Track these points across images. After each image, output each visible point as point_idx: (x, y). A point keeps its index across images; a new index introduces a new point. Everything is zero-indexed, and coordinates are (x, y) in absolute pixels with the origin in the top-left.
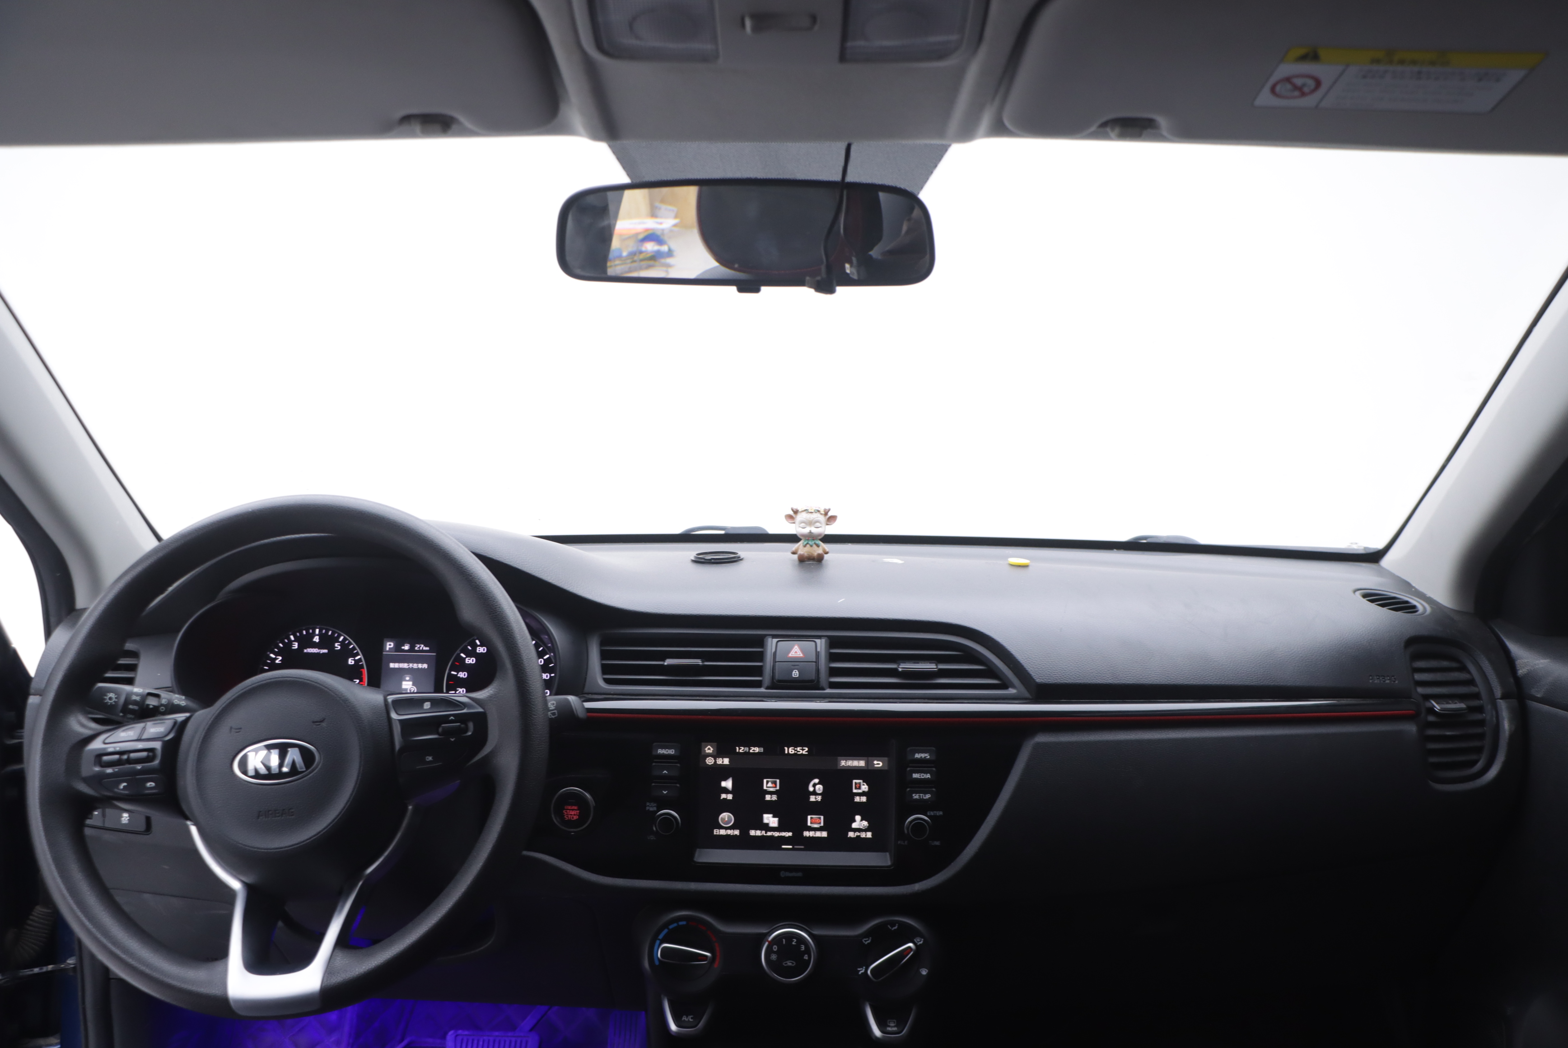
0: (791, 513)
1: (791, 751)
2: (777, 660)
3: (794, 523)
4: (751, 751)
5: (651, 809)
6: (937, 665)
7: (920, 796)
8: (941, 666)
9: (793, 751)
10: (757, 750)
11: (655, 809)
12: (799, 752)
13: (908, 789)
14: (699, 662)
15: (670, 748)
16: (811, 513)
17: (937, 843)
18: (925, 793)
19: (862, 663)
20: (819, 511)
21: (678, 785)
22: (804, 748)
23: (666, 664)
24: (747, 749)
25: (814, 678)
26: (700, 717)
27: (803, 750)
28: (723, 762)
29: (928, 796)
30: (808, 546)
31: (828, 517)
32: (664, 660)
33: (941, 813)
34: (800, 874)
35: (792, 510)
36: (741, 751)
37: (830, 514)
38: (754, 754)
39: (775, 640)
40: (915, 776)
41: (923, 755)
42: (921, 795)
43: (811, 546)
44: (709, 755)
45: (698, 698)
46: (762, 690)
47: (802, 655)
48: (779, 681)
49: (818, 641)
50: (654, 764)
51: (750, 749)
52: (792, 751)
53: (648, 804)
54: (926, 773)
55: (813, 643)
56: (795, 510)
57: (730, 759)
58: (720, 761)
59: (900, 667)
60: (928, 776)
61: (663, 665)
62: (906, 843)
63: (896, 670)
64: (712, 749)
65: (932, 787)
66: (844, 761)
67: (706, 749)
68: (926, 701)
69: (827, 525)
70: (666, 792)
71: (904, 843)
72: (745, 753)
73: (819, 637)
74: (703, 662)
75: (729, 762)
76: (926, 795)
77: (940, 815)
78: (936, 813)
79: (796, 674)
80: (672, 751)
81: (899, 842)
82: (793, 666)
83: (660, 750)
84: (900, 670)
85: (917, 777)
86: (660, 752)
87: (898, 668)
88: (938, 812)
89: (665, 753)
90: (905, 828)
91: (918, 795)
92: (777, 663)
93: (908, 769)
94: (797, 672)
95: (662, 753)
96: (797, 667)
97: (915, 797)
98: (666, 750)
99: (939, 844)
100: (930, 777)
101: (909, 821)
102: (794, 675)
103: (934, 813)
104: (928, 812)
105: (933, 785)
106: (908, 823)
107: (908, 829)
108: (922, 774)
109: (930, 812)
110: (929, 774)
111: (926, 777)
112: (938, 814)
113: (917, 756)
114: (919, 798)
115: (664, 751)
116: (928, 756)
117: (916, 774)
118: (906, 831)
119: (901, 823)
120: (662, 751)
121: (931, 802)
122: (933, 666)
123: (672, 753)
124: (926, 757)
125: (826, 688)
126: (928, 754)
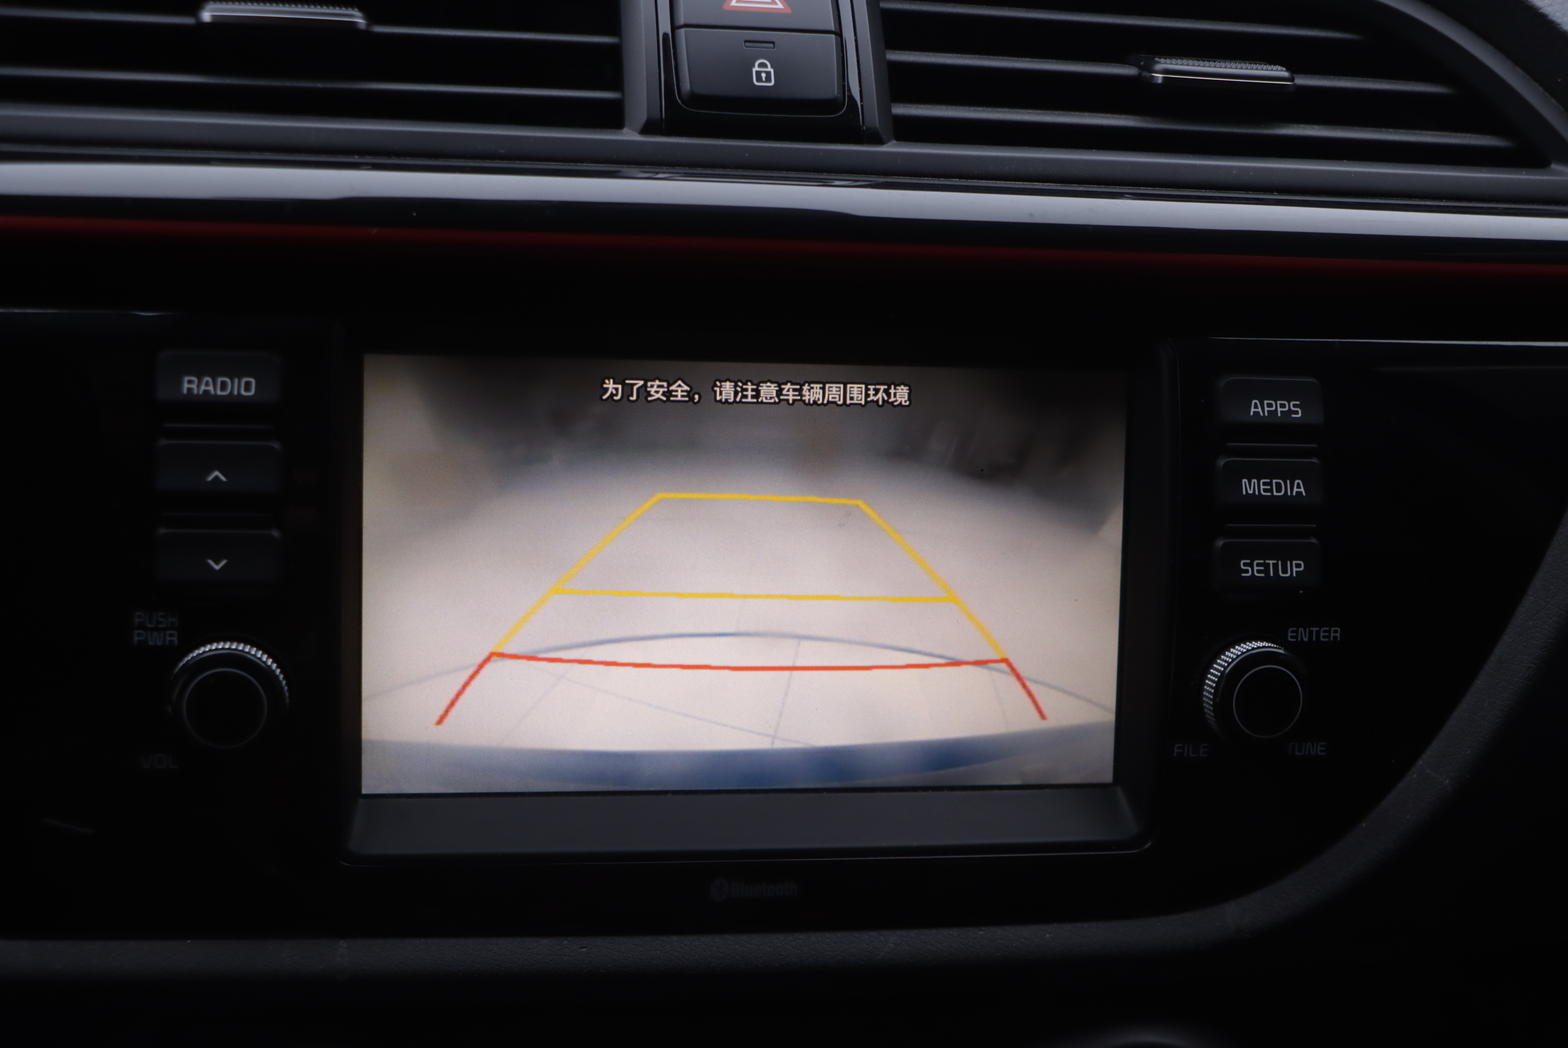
2: (681, 20)
5: (155, 640)
6: (1287, 70)
7: (1266, 566)
11: (174, 639)
13: (1220, 543)
14: (354, 16)
15: (234, 372)
17: (1317, 749)
18: (1285, 555)
21: (275, 533)
23: (206, 16)
25: (834, 94)
26: (375, 231)
29: (1296, 568)
32: (197, 9)
33: (1336, 633)
34: (789, 888)
40: (1250, 487)
41: (1280, 407)
42: (1271, 562)
45: (356, 159)
46: (629, 135)
47: (780, 5)
48: (696, 99)
50: (163, 442)
53: (138, 617)
54: (1289, 475)
59: (1158, 67)
60: (1299, 488)
61: (199, 27)
62: (1203, 750)
63: (1137, 81)
65: (1306, 534)
70: (224, 562)
71: (1196, 750)
74: (369, 20)
76: (1289, 562)
77: (1332, 639)
78: (1318, 633)
79: (764, 75)
80: (248, 387)
81: (1178, 748)
82: (747, 44)
83: (190, 382)
84: (1157, 77)
85: (1257, 493)
86: (189, 390)
87: (1145, 74)
88: (1324, 631)
89: (213, 392)
90: (1210, 693)
91: (1258, 565)
92: (683, 30)
93: (1221, 462)
94: (770, 69)
95: (201, 392)
96: (765, 48)
97: (1247, 571)
98: (220, 380)
99: (1321, 751)
100: (1301, 492)
101: (1225, 668)
102: (759, 79)
103: (1311, 632)
104: (1292, 632)
105: (1315, 525)
106: (1222, 673)
107: (1217, 700)
108: (1274, 481)
109: (1301, 629)
110: (1300, 482)
111: (1289, 494)
112: (1324, 637)
113: (1253, 410)
114: (1263, 575)
115: (207, 384)
116: (1297, 413)
117: (1254, 481)
118: (1209, 704)
119: (1192, 683)
120: (199, 386)
121: (1301, 592)
122: (1280, 71)
123: (243, 393)
124: (1290, 412)
125: (884, 137)
126: (1298, 403)
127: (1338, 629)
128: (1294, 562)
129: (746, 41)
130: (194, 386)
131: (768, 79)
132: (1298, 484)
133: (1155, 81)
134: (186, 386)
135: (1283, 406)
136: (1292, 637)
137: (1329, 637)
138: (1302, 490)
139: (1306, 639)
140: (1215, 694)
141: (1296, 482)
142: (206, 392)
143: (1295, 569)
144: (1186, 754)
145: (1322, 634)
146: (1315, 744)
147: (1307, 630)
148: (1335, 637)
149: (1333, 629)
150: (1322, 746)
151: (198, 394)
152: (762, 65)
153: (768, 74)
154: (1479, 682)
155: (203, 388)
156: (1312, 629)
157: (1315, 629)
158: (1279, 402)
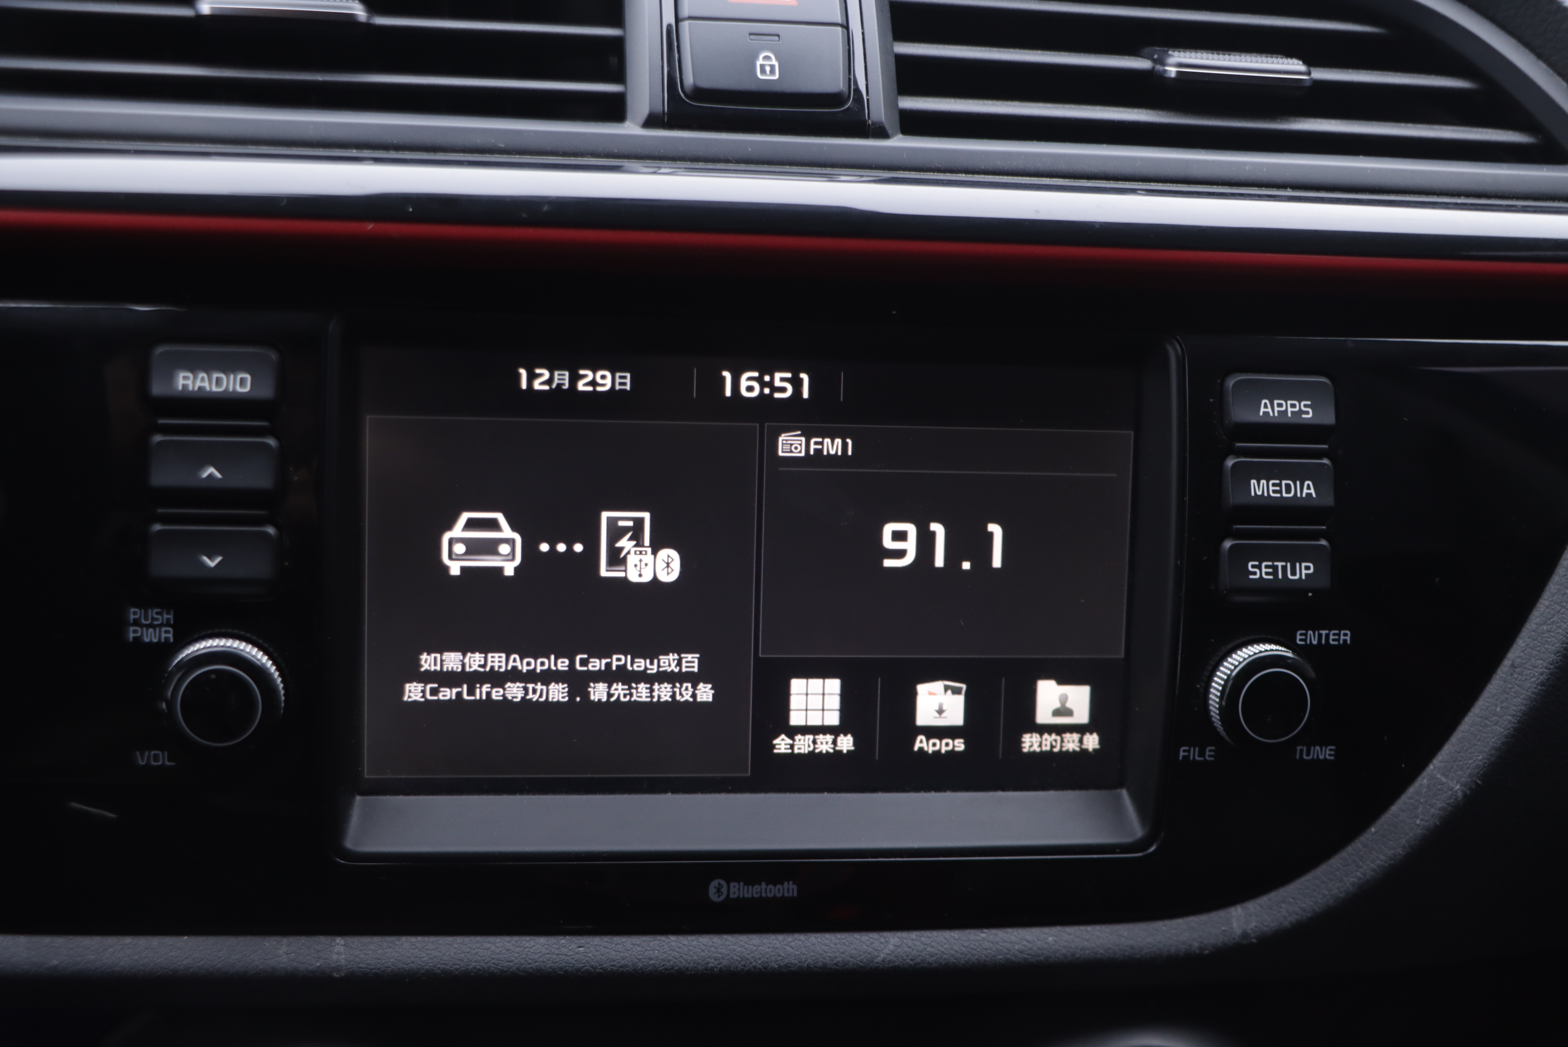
1: (749, 386)
4: (581, 386)
5: (150, 636)
7: (1275, 568)
9: (756, 385)
10: (605, 380)
11: (168, 634)
12: (783, 390)
13: (1228, 544)
14: (355, 8)
15: (229, 368)
17: (1326, 753)
18: (1294, 557)
21: (271, 530)
22: (798, 376)
23: (204, 8)
24: (562, 378)
25: (839, 88)
27: (795, 382)
29: (1304, 570)
32: (196, 2)
33: (1346, 636)
34: (789, 889)
36: (537, 385)
38: (594, 398)
40: (1259, 488)
41: (1290, 407)
42: (1280, 564)
46: (631, 129)
48: (700, 93)
50: (158, 438)
51: (575, 378)
52: (750, 389)
53: (134, 613)
54: (1299, 475)
59: (1171, 60)
60: (1308, 489)
62: (1209, 753)
63: (1156, 76)
65: (1316, 536)
70: (219, 559)
71: (1202, 754)
72: (558, 395)
74: (368, 12)
76: (1298, 565)
77: (1341, 642)
78: (1327, 636)
79: (768, 69)
80: (243, 382)
81: (1184, 751)
82: (752, 37)
83: (185, 378)
84: (1170, 71)
85: (1266, 494)
86: (184, 386)
87: (1159, 67)
88: (1334, 635)
89: (208, 389)
90: (1216, 696)
91: (1267, 567)
92: (687, 23)
93: (1230, 462)
94: (774, 62)
95: (196, 389)
96: (770, 41)
97: (1255, 573)
98: (215, 375)
99: (1330, 755)
100: (1311, 494)
101: (1232, 671)
102: (763, 71)
103: (1320, 636)
104: (1301, 635)
105: (1325, 527)
106: (1229, 676)
107: (1224, 703)
108: (1284, 482)
109: (1310, 632)
110: (1310, 483)
111: (1299, 495)
112: (1334, 640)
113: (1262, 410)
114: (1271, 577)
115: (203, 380)
116: (1307, 413)
117: (1263, 482)
118: (1215, 707)
119: (1198, 686)
120: (194, 383)
121: (1310, 594)
122: (1296, 65)
123: (239, 389)
124: (1301, 412)
125: (890, 131)
126: (1309, 403)
127: (1348, 632)
128: (1304, 565)
129: (750, 34)
130: (189, 383)
131: (772, 71)
132: (1308, 485)
133: (1167, 75)
134: (181, 382)
135: (1293, 406)
136: (1301, 640)
137: (1338, 640)
138: (1312, 491)
139: (1315, 642)
140: (1221, 698)
141: (1307, 483)
142: (200, 388)
143: (1304, 572)
144: (1191, 758)
145: (1331, 637)
146: (1324, 748)
147: (1317, 633)
148: (1345, 641)
149: (1342, 632)
150: (1331, 750)
151: (193, 391)
152: (767, 58)
153: (772, 67)
154: (1491, 687)
155: (198, 384)
156: (1321, 632)
157: (1324, 632)
158: (1289, 402)
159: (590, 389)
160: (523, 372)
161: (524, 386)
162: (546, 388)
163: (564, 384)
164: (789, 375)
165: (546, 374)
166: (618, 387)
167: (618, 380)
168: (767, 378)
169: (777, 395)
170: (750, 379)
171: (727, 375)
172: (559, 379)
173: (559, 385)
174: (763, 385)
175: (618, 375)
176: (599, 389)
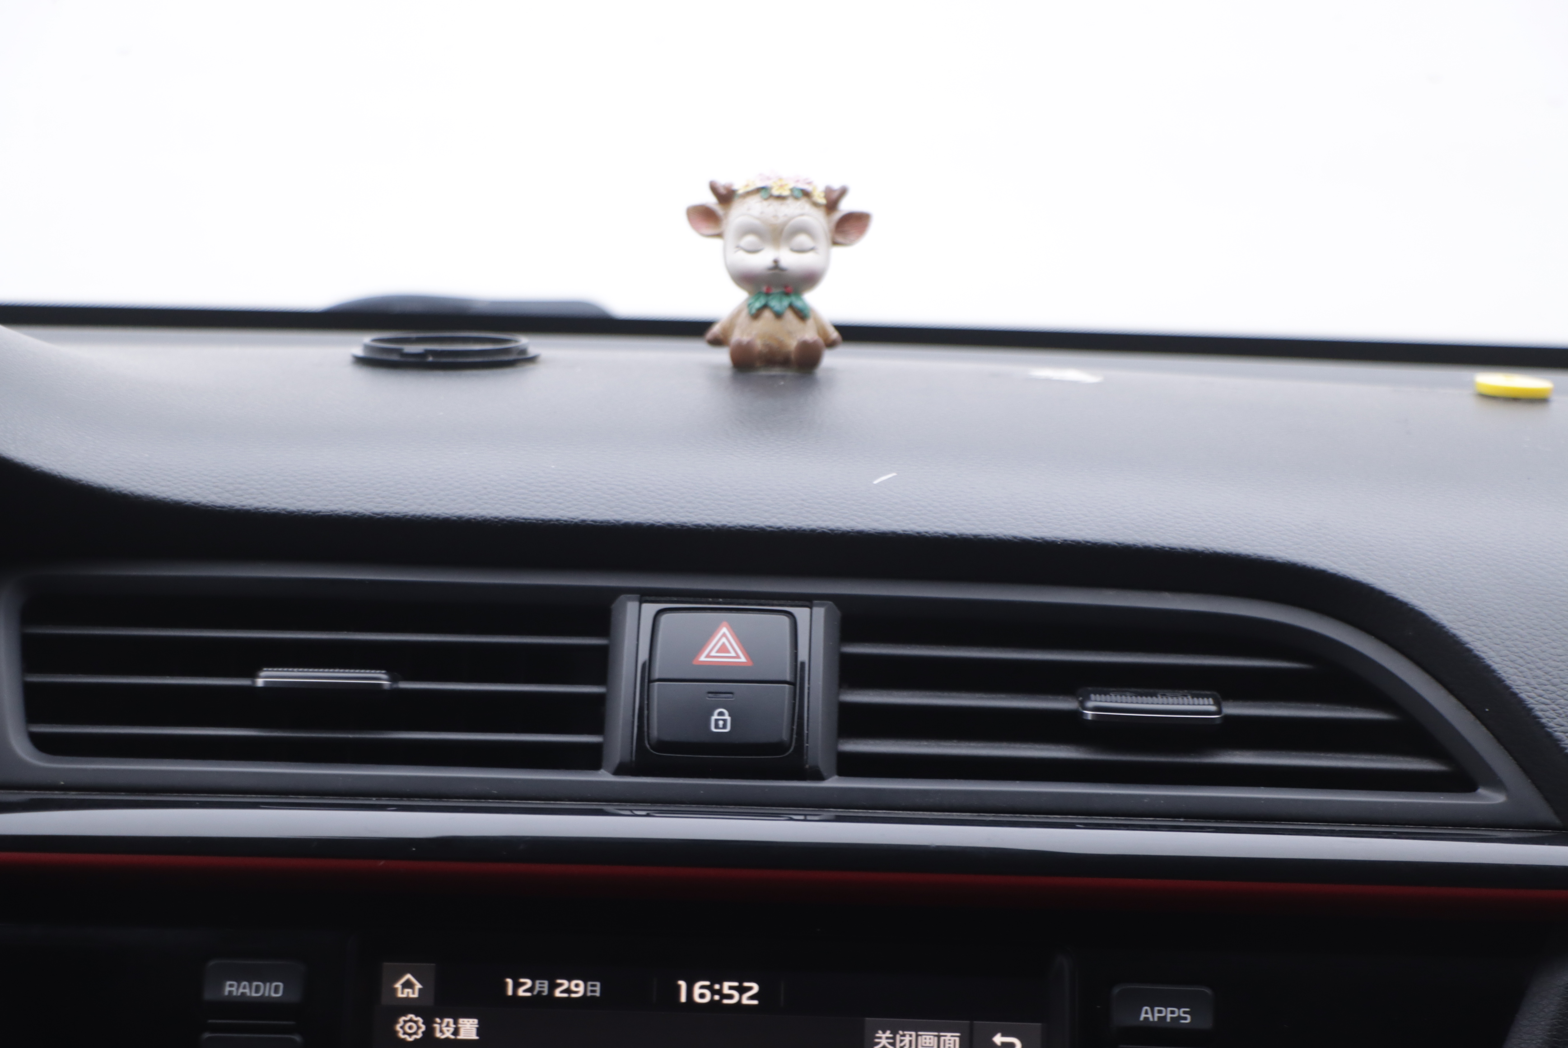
0: (711, 200)
1: (701, 993)
2: (656, 674)
3: (719, 235)
4: (558, 993)
6: (1217, 703)
8: (1232, 709)
9: (707, 993)
10: (579, 988)
12: (730, 997)
14: (381, 678)
15: (266, 977)
16: (780, 198)
19: (954, 694)
20: (806, 194)
22: (746, 984)
23: (260, 682)
24: (543, 986)
25: (785, 736)
26: (382, 863)
27: (742, 990)
28: (456, 1032)
30: (767, 315)
31: (837, 216)
32: (253, 675)
35: (714, 189)
36: (521, 992)
37: (846, 206)
38: (569, 1003)
39: (650, 609)
41: (1169, 1013)
43: (778, 315)
44: (408, 1007)
45: (374, 801)
46: (604, 776)
47: (743, 659)
48: (663, 746)
49: (802, 613)
50: (207, 1035)
51: (553, 986)
52: (702, 996)
55: (785, 620)
56: (723, 191)
57: (479, 1023)
58: (444, 1029)
59: (1090, 704)
61: (253, 690)
63: (1075, 716)
64: (418, 986)
66: (888, 1034)
67: (398, 985)
68: (1182, 823)
69: (835, 243)
72: (537, 1001)
73: (807, 600)
74: (393, 679)
75: (479, 1031)
79: (721, 723)
80: (276, 990)
82: (710, 695)
83: (231, 986)
84: (1089, 714)
86: (230, 992)
87: (1078, 710)
89: (248, 994)
92: (656, 683)
94: (727, 717)
95: (239, 994)
96: (725, 698)
98: (255, 984)
102: (717, 726)
113: (1143, 1016)
115: (244, 988)
116: (1185, 1019)
120: (238, 989)
122: (1209, 705)
123: (273, 995)
124: (1179, 1018)
125: (825, 774)
126: (1187, 1010)
129: (710, 693)
130: (234, 989)
131: (724, 727)
133: (1084, 718)
134: (227, 989)
135: (1172, 1012)
142: (243, 994)
151: (236, 997)
152: (721, 714)
153: (725, 721)
155: (241, 990)
158: (1169, 1009)
159: (565, 995)
160: (510, 981)
161: (510, 992)
162: (528, 994)
163: (543, 991)
164: (736, 984)
165: (529, 983)
166: (589, 994)
167: (589, 988)
168: (717, 987)
169: (726, 1001)
170: (702, 987)
171: (683, 984)
172: (540, 987)
173: (540, 992)
174: (714, 992)
175: (590, 983)
176: (573, 995)
